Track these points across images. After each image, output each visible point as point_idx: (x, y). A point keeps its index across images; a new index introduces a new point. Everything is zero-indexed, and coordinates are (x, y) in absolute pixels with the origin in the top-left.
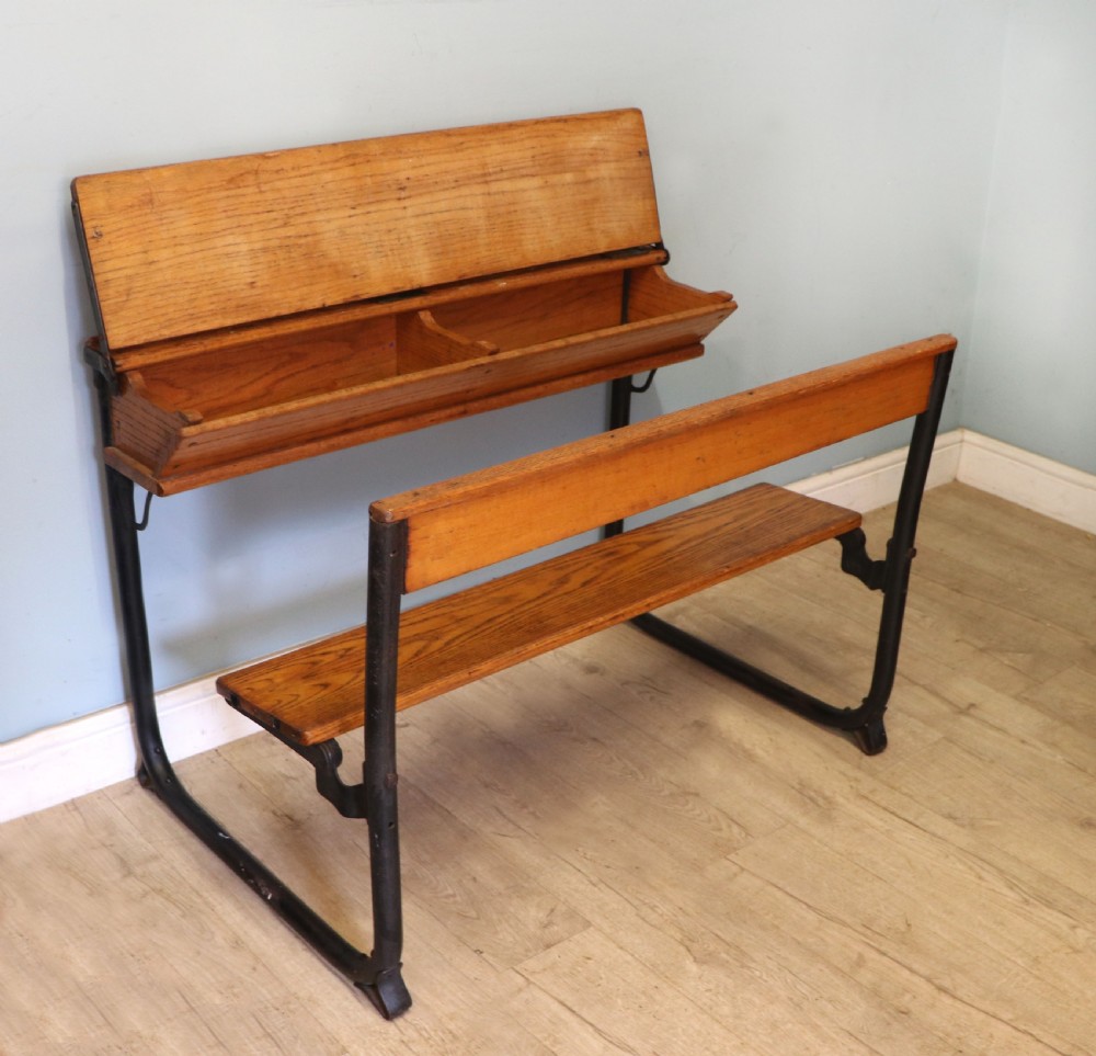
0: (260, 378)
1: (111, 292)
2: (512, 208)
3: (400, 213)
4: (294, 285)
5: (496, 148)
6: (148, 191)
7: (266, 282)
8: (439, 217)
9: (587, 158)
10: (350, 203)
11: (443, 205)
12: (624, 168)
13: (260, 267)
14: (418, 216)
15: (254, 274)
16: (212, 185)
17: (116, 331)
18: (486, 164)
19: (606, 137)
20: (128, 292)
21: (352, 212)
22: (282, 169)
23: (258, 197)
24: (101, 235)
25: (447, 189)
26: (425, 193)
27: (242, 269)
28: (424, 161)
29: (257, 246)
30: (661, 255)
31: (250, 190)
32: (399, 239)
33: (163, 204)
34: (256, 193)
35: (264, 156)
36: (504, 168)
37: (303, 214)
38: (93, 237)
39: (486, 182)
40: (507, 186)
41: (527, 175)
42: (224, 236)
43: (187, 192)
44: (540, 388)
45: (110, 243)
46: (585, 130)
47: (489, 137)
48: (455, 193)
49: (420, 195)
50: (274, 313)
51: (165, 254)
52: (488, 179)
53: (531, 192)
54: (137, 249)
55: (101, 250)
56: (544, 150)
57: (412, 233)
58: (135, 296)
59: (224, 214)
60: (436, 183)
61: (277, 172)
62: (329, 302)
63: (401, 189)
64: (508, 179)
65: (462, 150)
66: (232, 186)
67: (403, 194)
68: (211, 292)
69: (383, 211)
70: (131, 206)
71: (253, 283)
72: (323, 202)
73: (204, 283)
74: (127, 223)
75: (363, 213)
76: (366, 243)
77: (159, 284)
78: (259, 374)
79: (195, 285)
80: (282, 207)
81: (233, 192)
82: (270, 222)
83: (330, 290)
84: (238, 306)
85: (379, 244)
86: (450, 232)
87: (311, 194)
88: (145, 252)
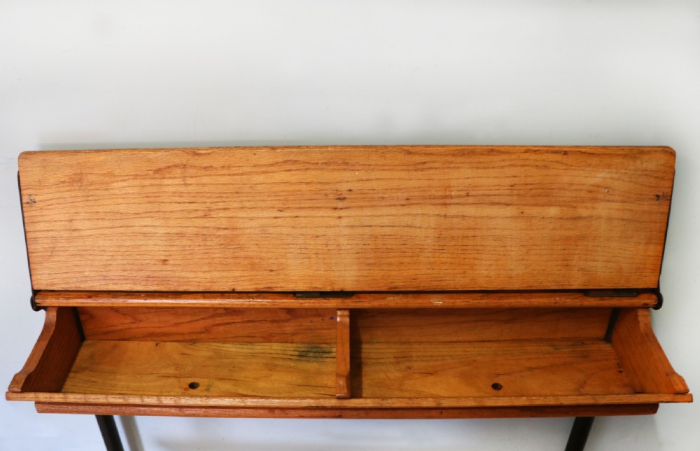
0: (197, 320)
1: (39, 247)
2: (471, 233)
3: (333, 222)
4: (206, 268)
5: (467, 172)
6: (79, 171)
7: (179, 262)
8: (378, 231)
9: (583, 194)
10: (279, 204)
11: (386, 221)
12: (632, 211)
13: (174, 249)
14: (352, 227)
15: (167, 253)
16: (139, 173)
17: (39, 277)
18: (449, 187)
19: (616, 176)
20: (53, 250)
21: (279, 214)
22: (211, 166)
23: (182, 189)
24: (35, 202)
25: (395, 205)
26: (365, 206)
27: (157, 248)
28: (373, 175)
29: (175, 230)
30: (651, 300)
31: (176, 181)
32: (327, 245)
33: (91, 184)
34: (180, 185)
35: (195, 153)
36: (472, 193)
37: (225, 209)
38: (28, 203)
39: (445, 204)
40: (470, 211)
41: (498, 204)
42: (144, 217)
43: (115, 176)
45: (41, 209)
46: (589, 165)
47: (460, 159)
48: (406, 210)
49: (361, 207)
50: (182, 289)
51: (87, 224)
52: (448, 201)
53: (501, 220)
54: (66, 217)
55: (35, 213)
56: (529, 180)
57: (343, 241)
58: (58, 253)
59: (147, 199)
60: (383, 198)
61: (206, 168)
62: (239, 289)
63: (339, 199)
64: (473, 204)
65: (422, 170)
66: (157, 175)
67: (340, 204)
68: (125, 262)
69: (314, 217)
70: (63, 182)
71: (166, 260)
72: (249, 201)
73: (119, 253)
74: (57, 195)
75: (291, 217)
76: (288, 244)
77: (80, 248)
78: (196, 318)
79: (111, 254)
80: (204, 200)
81: (157, 182)
82: (190, 212)
83: (243, 278)
84: (148, 277)
85: (303, 246)
86: (389, 247)
87: (237, 193)
88: (71, 221)
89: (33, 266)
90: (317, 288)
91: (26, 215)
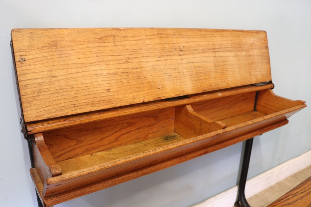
0: (113, 134)
1: (28, 91)
2: (224, 63)
3: (180, 61)
4: (130, 91)
5: (218, 38)
6: (55, 40)
7: (115, 90)
8: (196, 65)
9: (249, 47)
10: (158, 55)
11: (198, 60)
12: (261, 52)
13: (112, 82)
14: (187, 63)
15: (109, 85)
16: (90, 40)
17: (29, 112)
18: (215, 44)
19: (256, 40)
20: (39, 92)
21: (159, 59)
22: (127, 36)
23: (114, 48)
24: (25, 60)
25: (200, 53)
26: (190, 54)
27: (104, 83)
28: (191, 40)
29: (112, 71)
30: (271, 86)
31: (110, 44)
32: (179, 73)
33: (63, 47)
34: (113, 46)
35: (118, 29)
36: (222, 47)
37: (136, 58)
38: (20, 61)
39: (215, 52)
40: (222, 54)
42: (95, 65)
43: (77, 42)
44: (236, 140)
45: (30, 65)
46: (249, 36)
47: (216, 33)
48: (203, 55)
49: (189, 54)
50: (119, 105)
51: (61, 72)
52: (216, 50)
53: (230, 57)
54: (47, 69)
55: (24, 68)
56: (236, 42)
57: (185, 70)
58: (42, 94)
59: (96, 55)
60: (195, 50)
61: (124, 37)
62: (146, 100)
63: (181, 51)
64: (223, 51)
65: (205, 38)
66: (100, 41)
67: (181, 53)
68: (86, 93)
69: (173, 59)
70: (44, 47)
71: (109, 89)
72: (146, 53)
73: (82, 88)
74: (41, 55)
75: (164, 60)
76: (164, 74)
77: (57, 88)
78: (112, 132)
79: (77, 89)
80: (126, 54)
81: (101, 44)
82: (119, 60)
83: (147, 94)
84: (100, 101)
85: (170, 74)
86: (200, 71)
87: (140, 49)
88: (50, 71)
89: (24, 105)
90: (178, 95)
91: (18, 69)
